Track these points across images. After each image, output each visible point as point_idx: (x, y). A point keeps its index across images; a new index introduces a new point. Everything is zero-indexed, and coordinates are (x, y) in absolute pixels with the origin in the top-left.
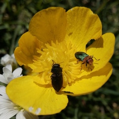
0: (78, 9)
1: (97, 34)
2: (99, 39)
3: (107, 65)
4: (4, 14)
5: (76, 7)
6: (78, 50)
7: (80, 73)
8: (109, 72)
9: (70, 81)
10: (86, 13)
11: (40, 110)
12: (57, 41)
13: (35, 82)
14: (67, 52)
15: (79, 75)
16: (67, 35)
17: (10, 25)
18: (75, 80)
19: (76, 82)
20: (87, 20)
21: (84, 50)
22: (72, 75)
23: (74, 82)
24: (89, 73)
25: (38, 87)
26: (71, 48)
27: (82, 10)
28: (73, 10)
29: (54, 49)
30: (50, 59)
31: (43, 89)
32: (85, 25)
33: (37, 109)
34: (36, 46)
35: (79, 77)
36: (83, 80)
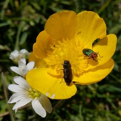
0: (87, 13)
1: (102, 34)
2: (104, 38)
3: (110, 60)
4: (6, 10)
5: (86, 11)
6: (86, 47)
7: (87, 66)
8: (111, 66)
9: (78, 73)
10: (93, 16)
11: (54, 95)
12: (68, 39)
13: (48, 73)
14: (76, 48)
15: (86, 68)
16: (76, 34)
17: (13, 21)
18: (83, 73)
19: (84, 75)
20: (94, 22)
21: (90, 48)
22: (80, 68)
23: (82, 74)
24: (95, 67)
25: (51, 77)
26: (80, 45)
27: (91, 13)
28: (83, 14)
29: (65, 46)
30: (62, 54)
31: (55, 79)
32: (92, 26)
33: (52, 95)
34: (49, 42)
35: (86, 70)
36: (90, 72)
